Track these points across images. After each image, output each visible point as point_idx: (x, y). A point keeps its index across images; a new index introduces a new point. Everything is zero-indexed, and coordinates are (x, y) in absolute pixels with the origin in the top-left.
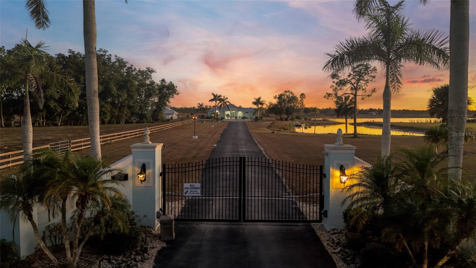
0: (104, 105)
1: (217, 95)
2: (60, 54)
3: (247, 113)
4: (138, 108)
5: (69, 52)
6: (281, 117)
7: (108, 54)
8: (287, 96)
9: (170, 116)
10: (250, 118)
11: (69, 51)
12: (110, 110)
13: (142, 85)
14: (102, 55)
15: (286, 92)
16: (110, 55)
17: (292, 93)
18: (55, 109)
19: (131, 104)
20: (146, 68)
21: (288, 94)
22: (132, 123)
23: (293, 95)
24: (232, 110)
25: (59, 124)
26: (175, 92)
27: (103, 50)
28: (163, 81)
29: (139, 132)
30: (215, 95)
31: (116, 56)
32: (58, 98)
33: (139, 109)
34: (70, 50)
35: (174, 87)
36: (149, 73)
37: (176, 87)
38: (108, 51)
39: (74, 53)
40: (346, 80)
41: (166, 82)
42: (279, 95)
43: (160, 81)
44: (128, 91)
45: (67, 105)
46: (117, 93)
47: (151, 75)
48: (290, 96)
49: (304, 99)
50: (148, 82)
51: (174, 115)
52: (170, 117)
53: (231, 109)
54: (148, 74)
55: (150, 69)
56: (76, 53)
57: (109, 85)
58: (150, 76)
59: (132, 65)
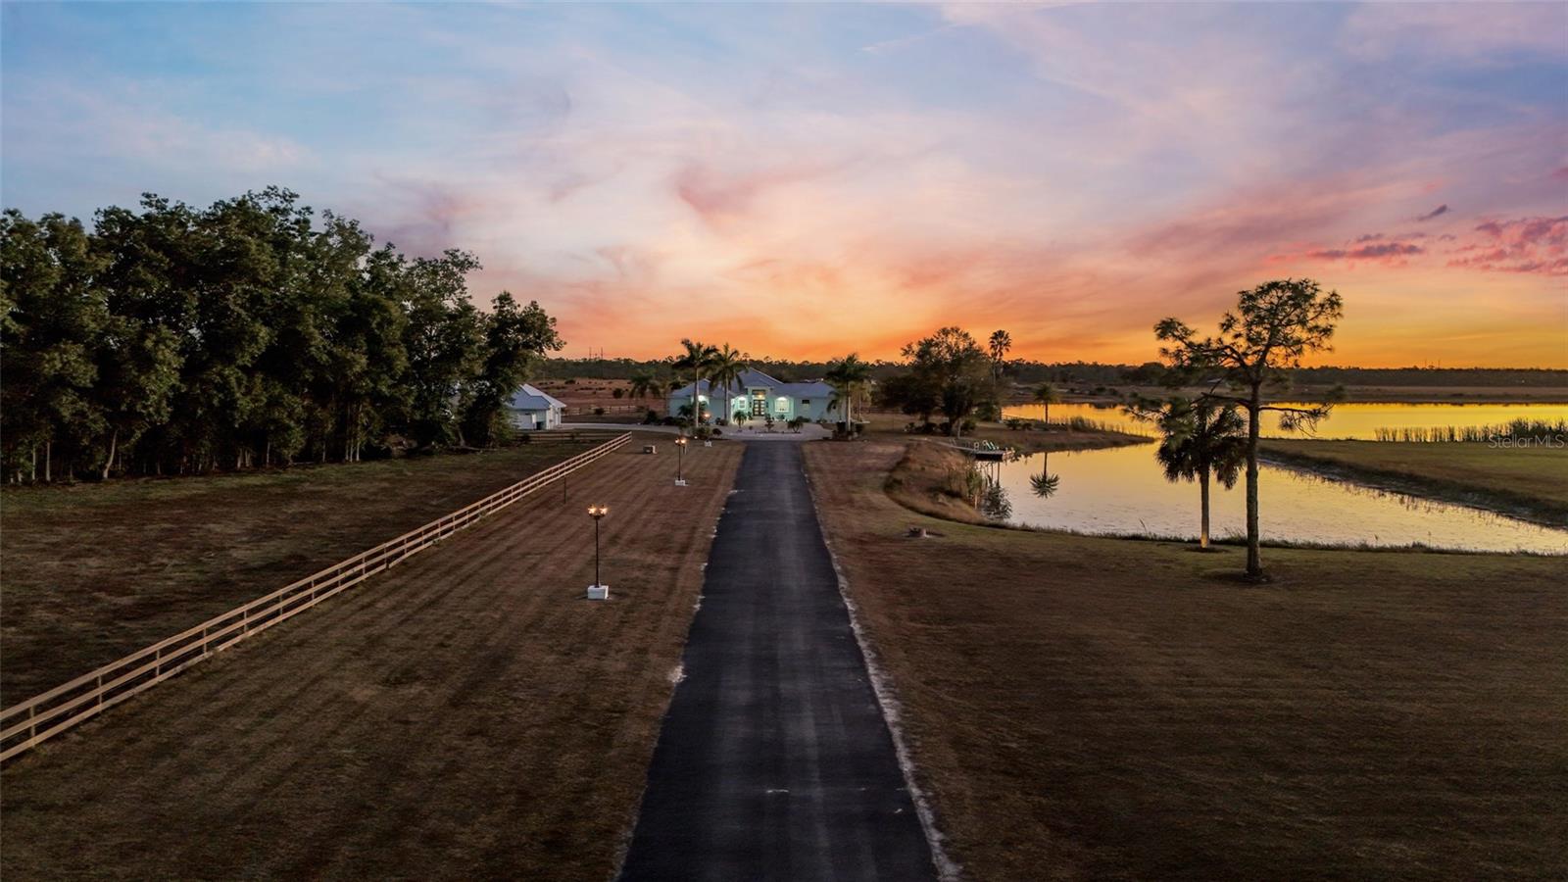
0: (280, 395)
1: (700, 346)
2: (114, 211)
3: (806, 401)
4: (411, 401)
5: (146, 203)
6: (926, 419)
7: (297, 205)
8: (949, 348)
9: (534, 419)
10: (818, 422)
11: (145, 199)
12: (305, 416)
13: (429, 313)
14: (275, 210)
15: (945, 332)
16: (308, 209)
17: (966, 335)
18: (82, 425)
19: (384, 389)
20: (446, 252)
21: (951, 340)
22: (386, 455)
23: (971, 344)
24: (755, 392)
25: (106, 475)
26: (550, 340)
27: (280, 193)
28: (505, 299)
29: (370, 563)
30: (695, 345)
31: (328, 214)
32: (92, 381)
33: (414, 407)
34: (148, 196)
35: (544, 319)
36: (455, 270)
37: (554, 320)
38: (297, 196)
39: (164, 208)
40: (1214, 346)
41: (516, 303)
42: (920, 343)
43: (494, 301)
44: (374, 341)
45: (131, 407)
46: (330, 353)
47: (464, 276)
48: (961, 347)
49: (1004, 351)
50: (450, 304)
51: (549, 415)
52: (534, 421)
53: (750, 389)
54: (450, 275)
55: (458, 254)
56: (170, 206)
57: (298, 322)
58: (459, 280)
59: (390, 245)
